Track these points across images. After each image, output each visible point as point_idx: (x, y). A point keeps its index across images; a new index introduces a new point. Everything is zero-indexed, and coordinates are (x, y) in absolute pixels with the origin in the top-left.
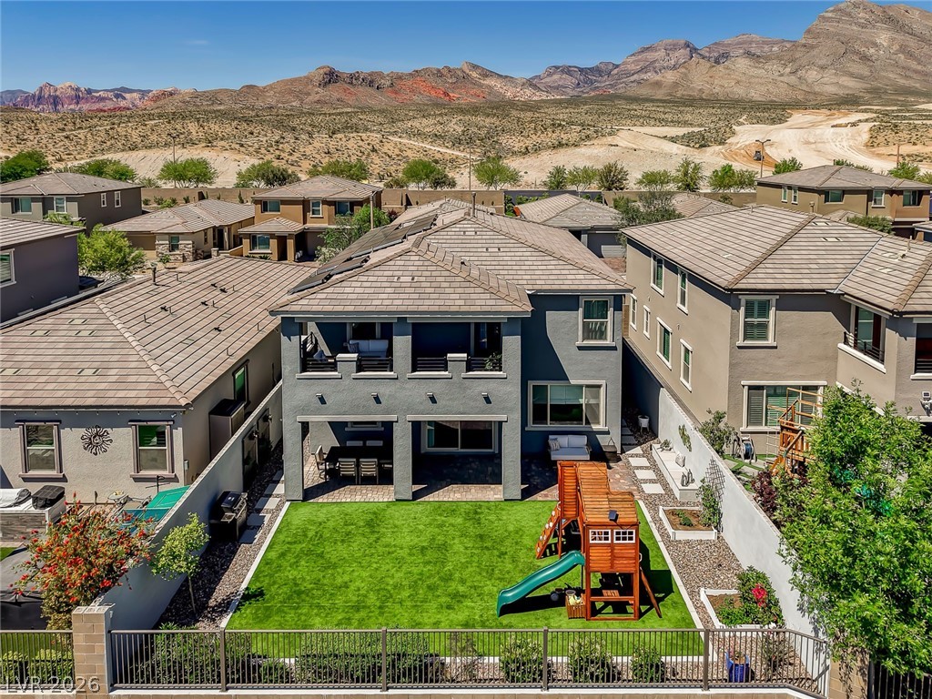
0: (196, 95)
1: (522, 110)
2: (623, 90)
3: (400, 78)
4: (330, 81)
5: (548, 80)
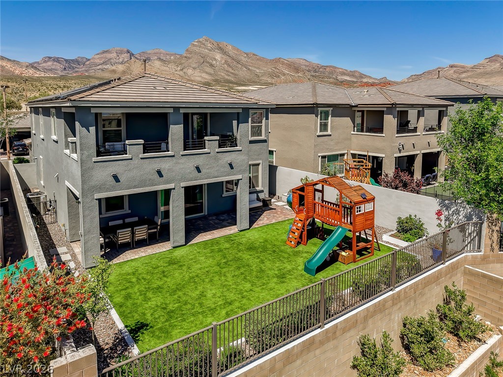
2: (94, 74)
5: (44, 64)
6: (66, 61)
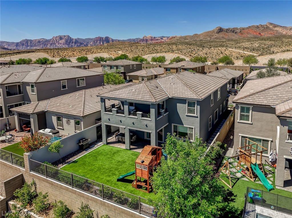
0: (181, 37)
1: (288, 38)
3: (243, 29)
4: (220, 31)
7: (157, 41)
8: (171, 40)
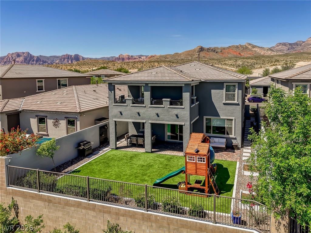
0: (161, 56)
1: (266, 58)
2: (307, 51)
3: (224, 49)
4: (201, 51)
5: (277, 48)
6: (290, 44)
7: (135, 60)
8: (150, 59)
